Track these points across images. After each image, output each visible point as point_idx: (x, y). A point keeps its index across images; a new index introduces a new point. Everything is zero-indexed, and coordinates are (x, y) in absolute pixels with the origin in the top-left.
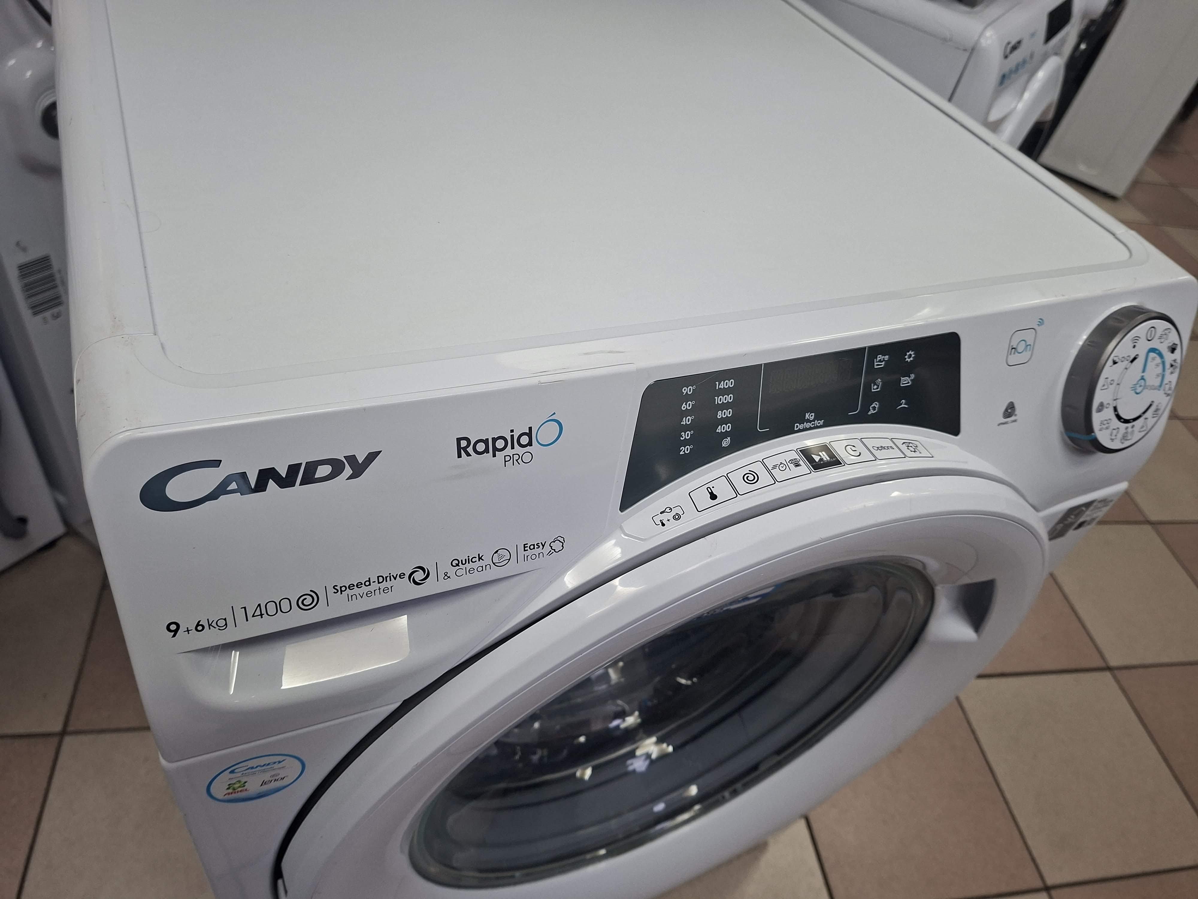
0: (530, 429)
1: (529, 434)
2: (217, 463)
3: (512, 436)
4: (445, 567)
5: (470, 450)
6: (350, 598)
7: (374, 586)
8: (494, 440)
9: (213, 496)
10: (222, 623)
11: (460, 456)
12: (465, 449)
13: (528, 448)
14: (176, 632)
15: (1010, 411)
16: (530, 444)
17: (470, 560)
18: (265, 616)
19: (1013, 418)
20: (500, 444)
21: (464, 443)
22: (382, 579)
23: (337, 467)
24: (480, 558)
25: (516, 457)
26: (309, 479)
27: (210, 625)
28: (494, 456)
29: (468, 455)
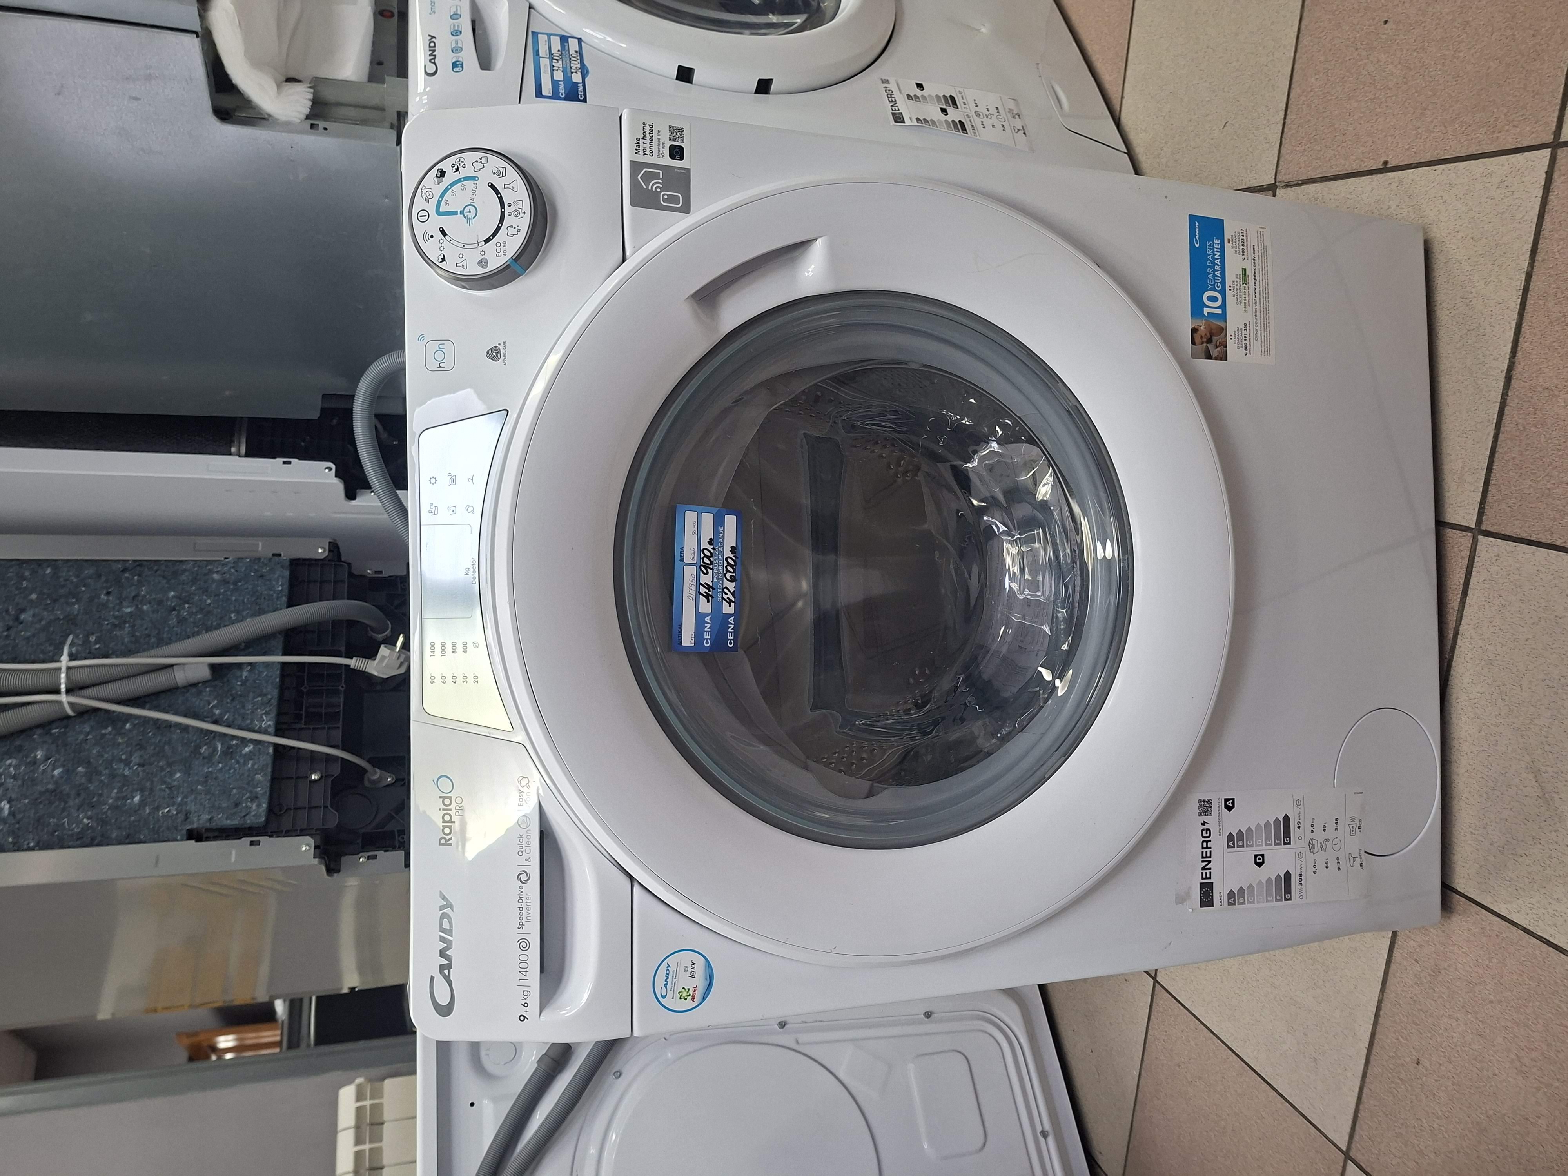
0: (440, 797)
1: (444, 798)
2: (432, 978)
3: (444, 810)
4: (522, 860)
5: (448, 837)
6: (528, 921)
7: (524, 905)
8: (444, 821)
9: (450, 984)
10: (526, 993)
11: (451, 844)
12: (447, 841)
13: (453, 800)
14: (525, 1017)
15: (494, 354)
16: (450, 798)
17: (521, 844)
18: (527, 970)
19: (501, 347)
20: (447, 818)
21: (443, 841)
22: (520, 900)
23: (444, 916)
24: (521, 837)
25: (457, 808)
26: (449, 932)
27: (525, 999)
28: (454, 822)
29: (450, 839)
